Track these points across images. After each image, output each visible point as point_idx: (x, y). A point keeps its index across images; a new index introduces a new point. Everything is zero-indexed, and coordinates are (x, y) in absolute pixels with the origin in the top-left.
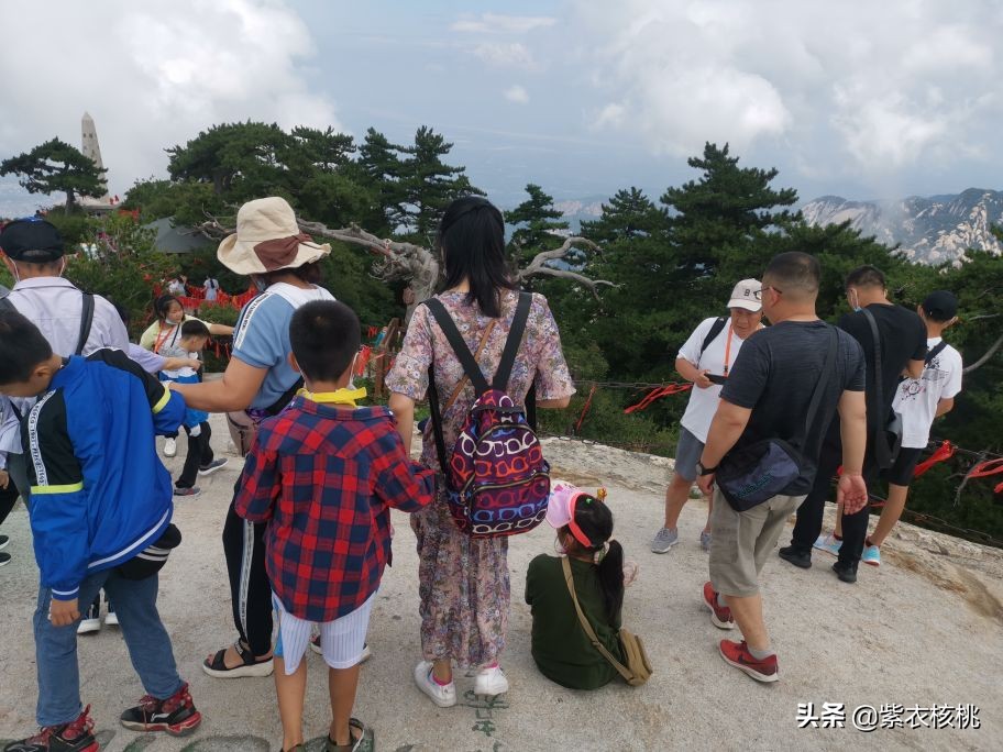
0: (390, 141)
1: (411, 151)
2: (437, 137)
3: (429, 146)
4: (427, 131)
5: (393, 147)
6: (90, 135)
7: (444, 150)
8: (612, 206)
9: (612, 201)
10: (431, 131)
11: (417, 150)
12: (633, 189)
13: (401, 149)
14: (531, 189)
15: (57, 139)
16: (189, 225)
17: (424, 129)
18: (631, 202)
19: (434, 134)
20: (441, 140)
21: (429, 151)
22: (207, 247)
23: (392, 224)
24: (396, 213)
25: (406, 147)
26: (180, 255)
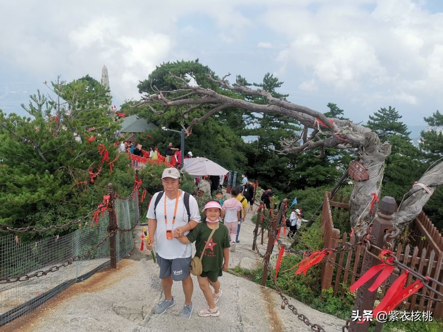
0: (248, 82)
1: (261, 86)
2: (275, 78)
3: (270, 83)
4: (270, 76)
5: (250, 85)
6: (105, 76)
7: (277, 86)
8: (376, 117)
9: (376, 114)
10: (272, 76)
11: (263, 86)
12: (390, 107)
13: (255, 85)
14: (330, 105)
15: (88, 75)
16: (146, 117)
17: (268, 75)
18: (388, 115)
19: (273, 77)
20: (277, 80)
21: (270, 86)
22: (154, 130)
23: (246, 123)
24: (249, 117)
25: (258, 84)
26: (140, 133)
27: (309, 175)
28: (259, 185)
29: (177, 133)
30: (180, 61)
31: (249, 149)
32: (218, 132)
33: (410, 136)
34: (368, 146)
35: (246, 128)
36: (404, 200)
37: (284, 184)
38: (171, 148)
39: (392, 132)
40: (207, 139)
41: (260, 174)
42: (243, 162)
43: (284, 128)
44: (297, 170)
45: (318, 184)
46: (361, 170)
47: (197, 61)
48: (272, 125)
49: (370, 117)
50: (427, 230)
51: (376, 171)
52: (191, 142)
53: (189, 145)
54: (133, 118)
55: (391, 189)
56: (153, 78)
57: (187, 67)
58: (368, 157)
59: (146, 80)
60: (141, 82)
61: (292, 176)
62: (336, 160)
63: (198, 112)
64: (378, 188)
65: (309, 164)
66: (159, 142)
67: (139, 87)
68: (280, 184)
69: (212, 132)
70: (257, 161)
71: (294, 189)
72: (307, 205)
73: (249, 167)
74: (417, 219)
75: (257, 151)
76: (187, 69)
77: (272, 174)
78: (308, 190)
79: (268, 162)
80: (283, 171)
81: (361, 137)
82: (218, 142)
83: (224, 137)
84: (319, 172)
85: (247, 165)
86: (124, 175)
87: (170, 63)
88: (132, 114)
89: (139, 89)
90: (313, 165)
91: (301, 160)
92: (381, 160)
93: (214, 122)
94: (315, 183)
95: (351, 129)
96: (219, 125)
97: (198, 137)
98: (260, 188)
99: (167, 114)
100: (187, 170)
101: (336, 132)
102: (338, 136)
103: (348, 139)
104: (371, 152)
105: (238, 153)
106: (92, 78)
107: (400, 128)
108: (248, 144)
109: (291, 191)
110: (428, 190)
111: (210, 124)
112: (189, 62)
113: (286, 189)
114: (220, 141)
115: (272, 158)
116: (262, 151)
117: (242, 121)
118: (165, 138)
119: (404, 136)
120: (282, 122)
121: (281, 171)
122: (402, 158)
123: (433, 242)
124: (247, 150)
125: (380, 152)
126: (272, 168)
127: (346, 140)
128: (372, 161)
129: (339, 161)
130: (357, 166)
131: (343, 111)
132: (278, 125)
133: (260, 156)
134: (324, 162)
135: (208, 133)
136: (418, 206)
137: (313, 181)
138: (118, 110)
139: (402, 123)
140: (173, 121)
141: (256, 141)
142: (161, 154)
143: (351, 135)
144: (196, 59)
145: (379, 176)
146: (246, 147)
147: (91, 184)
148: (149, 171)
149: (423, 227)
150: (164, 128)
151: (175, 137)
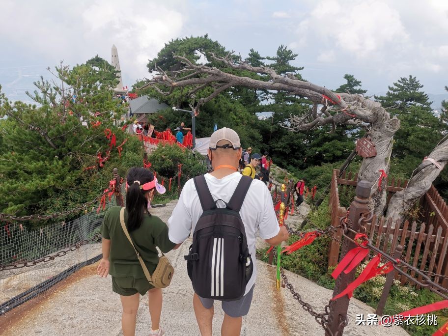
0: (261, 56)
1: (274, 59)
2: (289, 51)
3: (284, 57)
4: (284, 48)
5: (263, 59)
6: (115, 56)
7: (292, 58)
8: (395, 87)
9: (396, 84)
10: (286, 48)
11: (277, 59)
12: (411, 76)
13: (268, 58)
14: (347, 77)
15: (97, 56)
16: (157, 97)
17: (282, 47)
18: (408, 84)
19: (287, 50)
20: (291, 52)
21: (284, 59)
22: (165, 110)
23: (260, 99)
24: (263, 93)
25: (272, 57)
26: (151, 114)
27: (326, 151)
28: (274, 163)
29: (188, 113)
30: (189, 38)
31: (263, 126)
32: (231, 110)
33: (432, 106)
34: (376, 122)
35: (260, 104)
36: (414, 176)
37: (300, 161)
38: (184, 128)
39: (412, 102)
40: (220, 117)
41: (275, 151)
42: (257, 140)
43: (299, 103)
44: (314, 146)
45: (335, 159)
46: (368, 146)
47: (206, 36)
48: (286, 100)
49: (389, 87)
50: (437, 206)
51: (385, 147)
52: (204, 121)
53: (202, 124)
54: (144, 99)
55: (410, 162)
56: (163, 56)
57: (196, 44)
58: (375, 133)
59: (155, 59)
60: (150, 61)
61: (309, 152)
62: (353, 135)
63: (209, 91)
64: (386, 165)
65: (326, 139)
66: (171, 122)
67: (149, 66)
68: (296, 161)
69: (224, 110)
70: (272, 138)
71: (310, 166)
72: (323, 181)
73: (264, 144)
74: (428, 194)
75: (271, 128)
76: (196, 46)
77: (288, 151)
78: (325, 166)
79: (283, 139)
80: (299, 147)
81: (368, 113)
82: (231, 119)
83: (236, 115)
84: (335, 147)
85: (261, 142)
86: (136, 157)
87: (179, 40)
88: (144, 94)
89: (148, 69)
90: (329, 140)
91: (317, 135)
92: (389, 136)
93: (225, 100)
94: (332, 159)
95: (361, 104)
96: (231, 102)
97: (211, 115)
98: (275, 165)
99: (177, 94)
100: (199, 150)
101: (343, 108)
102: (345, 112)
103: (356, 115)
104: (379, 128)
105: (252, 130)
106: (101, 59)
107: (421, 98)
108: (262, 120)
109: (307, 167)
110: (438, 165)
111: (222, 102)
112: (198, 37)
113: (303, 165)
114: (234, 119)
115: (287, 134)
116: (276, 127)
117: (256, 97)
118: (177, 118)
119: (425, 106)
120: (298, 97)
121: (297, 148)
122: (422, 130)
123: (442, 218)
124: (261, 127)
125: (388, 127)
126: (287, 144)
127: (354, 116)
128: (380, 137)
129: (356, 136)
130: (365, 143)
131: (360, 82)
132: (293, 100)
133: (275, 133)
134: (341, 137)
135: (220, 111)
136: (427, 182)
137: (330, 156)
138: (130, 91)
139: (423, 93)
140: (183, 100)
141: (271, 117)
142: (173, 134)
143: (359, 111)
144: (205, 34)
145: (387, 152)
146: (260, 124)
147: (100, 168)
148: (161, 153)
149: (433, 202)
150: (174, 108)
151: (187, 117)
